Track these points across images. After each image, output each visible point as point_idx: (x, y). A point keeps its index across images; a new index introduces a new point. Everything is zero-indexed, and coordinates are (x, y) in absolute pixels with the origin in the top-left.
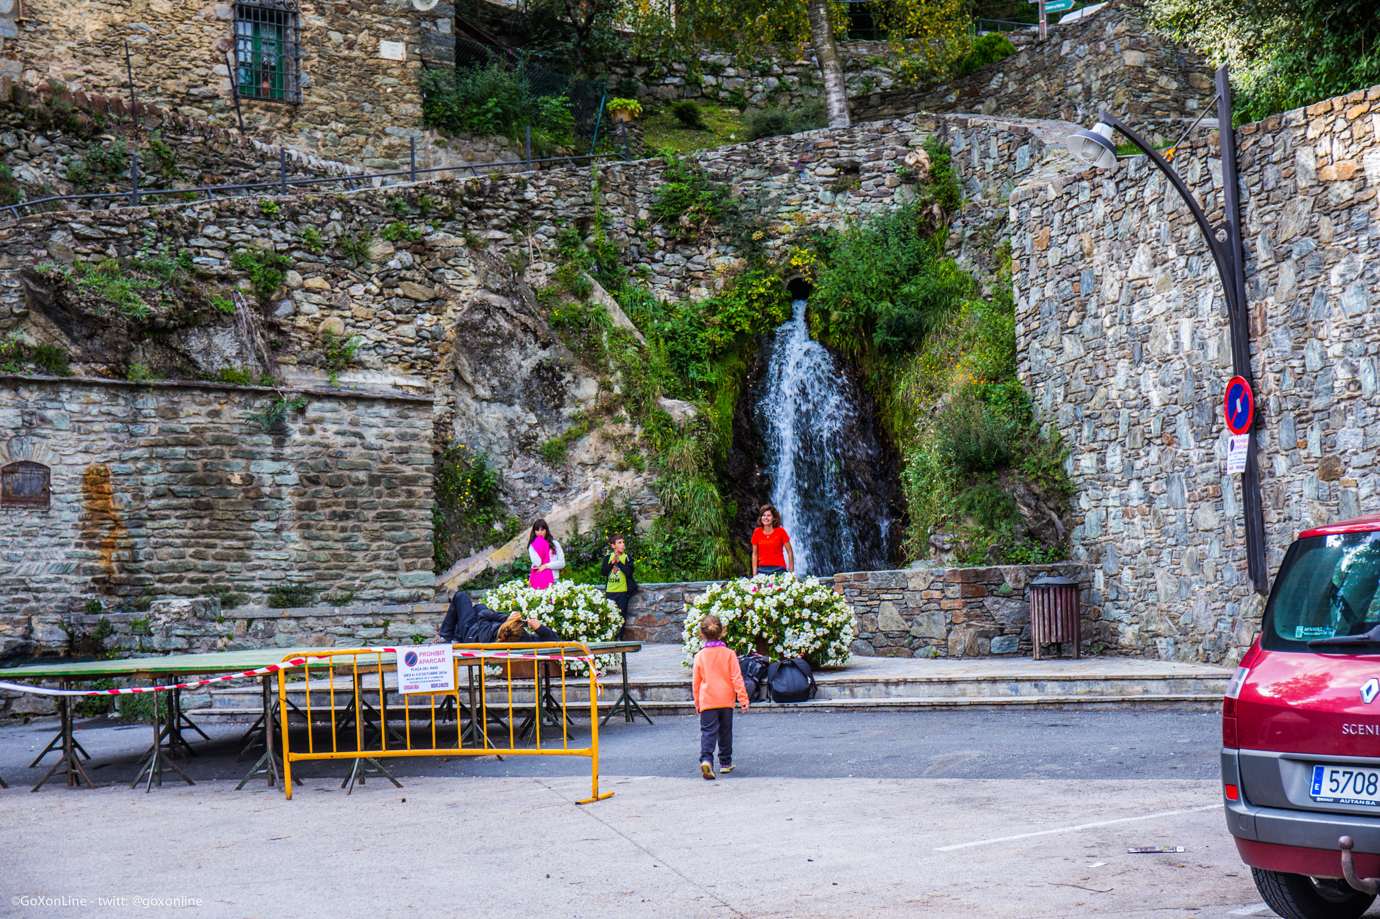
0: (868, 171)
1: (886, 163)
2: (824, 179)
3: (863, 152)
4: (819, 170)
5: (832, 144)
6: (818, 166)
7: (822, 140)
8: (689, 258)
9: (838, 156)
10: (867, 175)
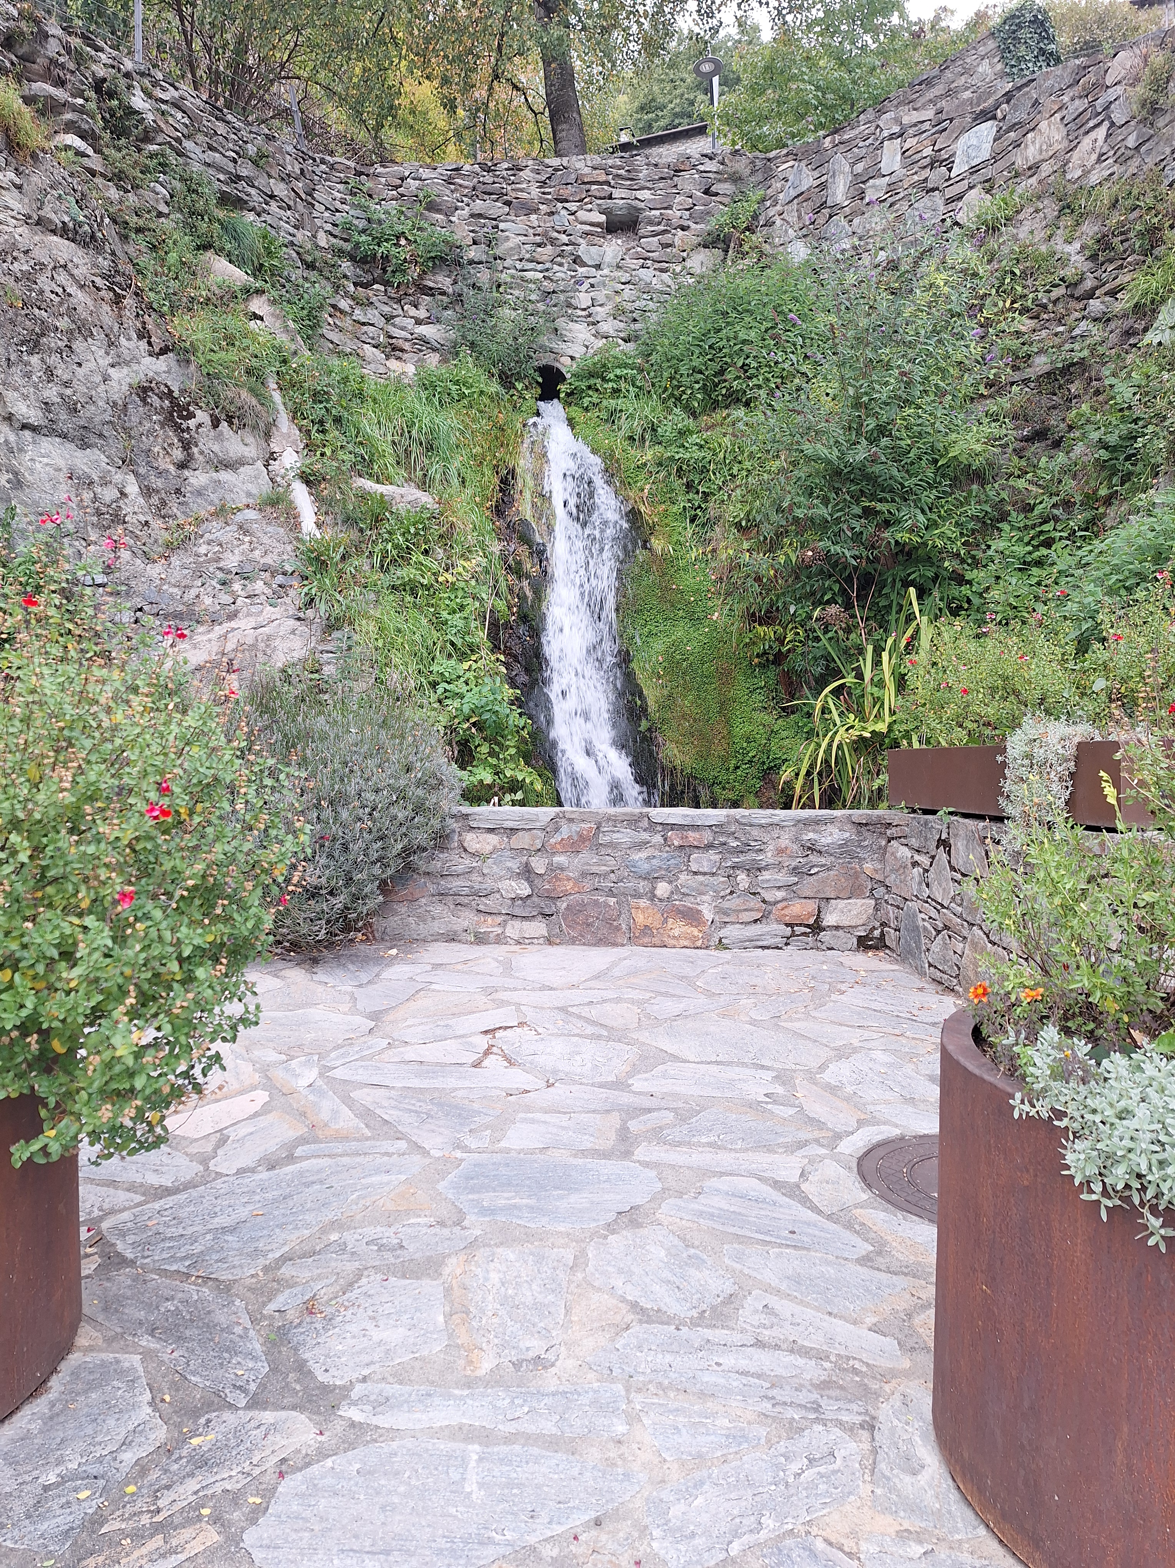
0: (651, 223)
1: (679, 213)
2: (588, 228)
3: (645, 194)
4: (582, 215)
5: (603, 178)
6: (581, 208)
7: (587, 170)
8: (389, 318)
9: (610, 197)
10: (650, 228)
